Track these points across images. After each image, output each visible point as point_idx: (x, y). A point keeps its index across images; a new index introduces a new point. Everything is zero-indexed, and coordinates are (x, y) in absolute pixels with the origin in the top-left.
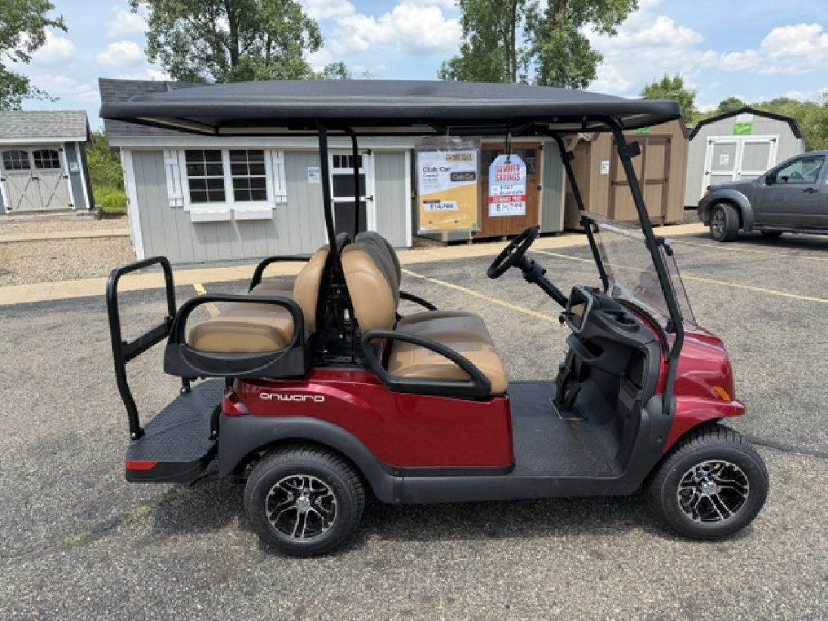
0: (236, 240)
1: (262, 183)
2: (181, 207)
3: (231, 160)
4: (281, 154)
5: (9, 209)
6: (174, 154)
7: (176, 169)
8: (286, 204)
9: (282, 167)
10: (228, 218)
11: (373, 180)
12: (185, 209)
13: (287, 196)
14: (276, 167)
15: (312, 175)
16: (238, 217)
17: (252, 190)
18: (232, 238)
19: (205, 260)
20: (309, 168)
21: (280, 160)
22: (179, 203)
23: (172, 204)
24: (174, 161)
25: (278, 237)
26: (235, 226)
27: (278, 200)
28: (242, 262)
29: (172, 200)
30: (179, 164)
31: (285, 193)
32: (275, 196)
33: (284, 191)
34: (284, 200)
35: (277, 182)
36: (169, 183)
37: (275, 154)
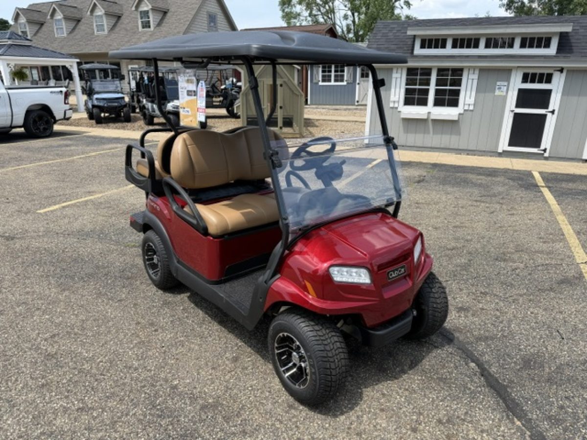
0: (429, 133)
1: (457, 93)
2: (397, 108)
3: (437, 76)
4: (477, 72)
5: (358, 102)
6: (399, 71)
7: (399, 80)
8: (472, 111)
9: (475, 82)
10: (425, 117)
11: (559, 95)
12: (399, 110)
13: (474, 105)
14: (470, 81)
15: (500, 88)
16: (432, 117)
17: (448, 98)
18: (426, 132)
19: (404, 144)
20: (498, 83)
21: (475, 76)
22: (396, 105)
23: (391, 105)
24: (398, 75)
25: (460, 135)
26: (430, 123)
27: (466, 108)
28: (430, 149)
29: (392, 102)
30: (401, 78)
31: (473, 103)
32: (464, 104)
33: (472, 101)
34: (471, 108)
35: (468, 93)
36: (393, 90)
37: (471, 72)
